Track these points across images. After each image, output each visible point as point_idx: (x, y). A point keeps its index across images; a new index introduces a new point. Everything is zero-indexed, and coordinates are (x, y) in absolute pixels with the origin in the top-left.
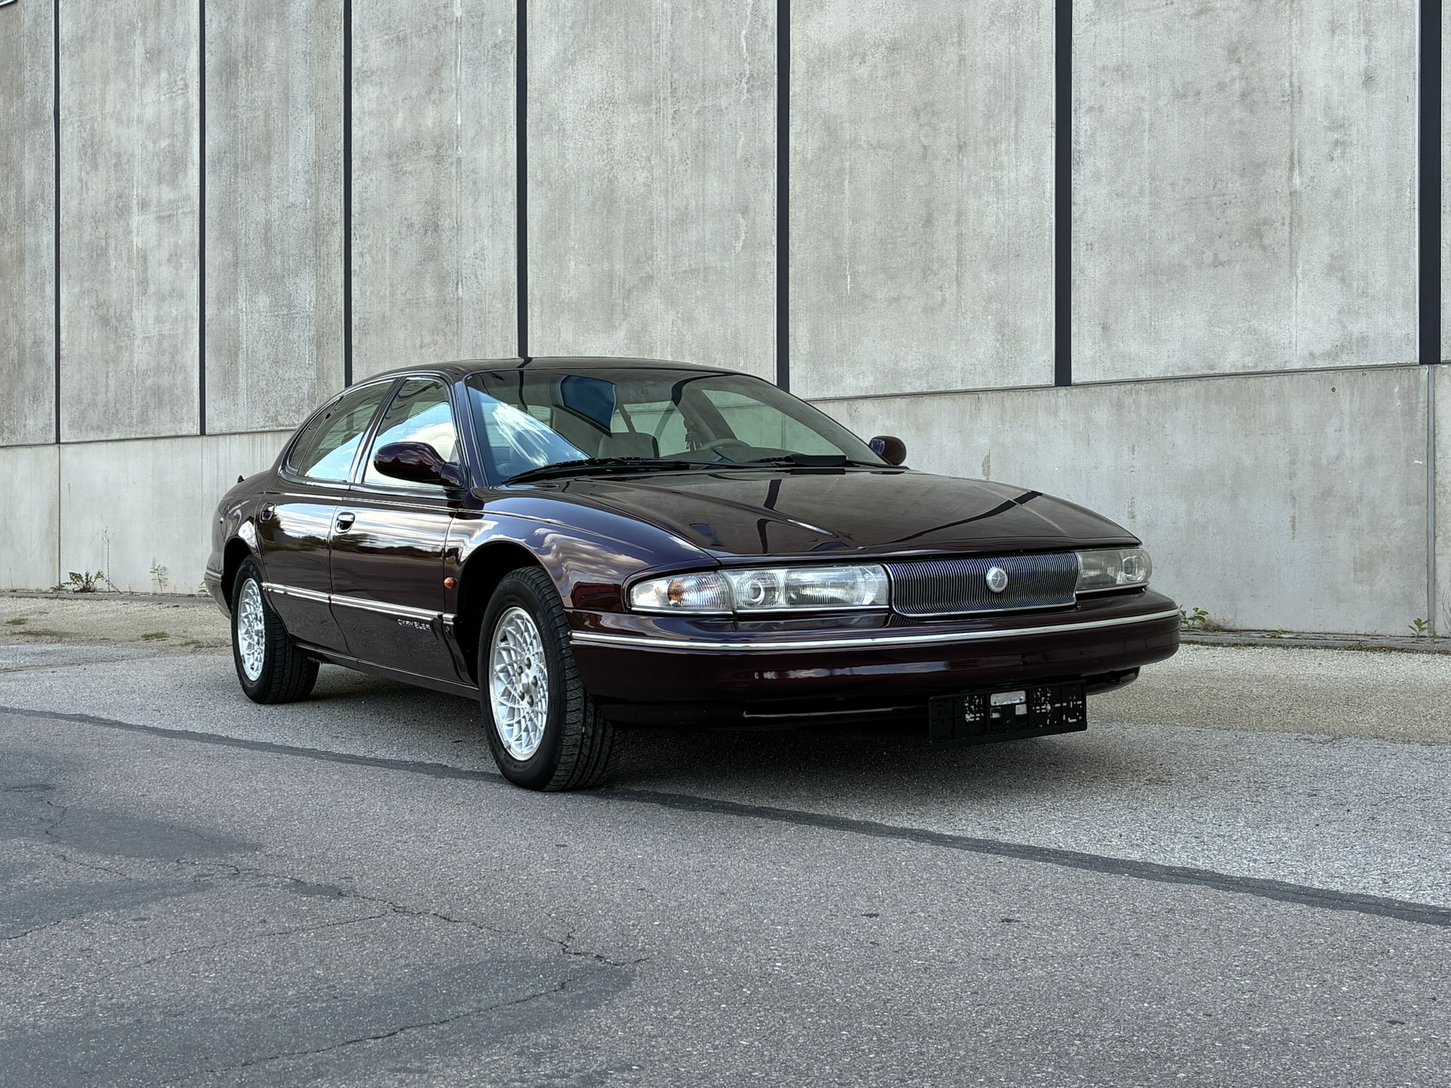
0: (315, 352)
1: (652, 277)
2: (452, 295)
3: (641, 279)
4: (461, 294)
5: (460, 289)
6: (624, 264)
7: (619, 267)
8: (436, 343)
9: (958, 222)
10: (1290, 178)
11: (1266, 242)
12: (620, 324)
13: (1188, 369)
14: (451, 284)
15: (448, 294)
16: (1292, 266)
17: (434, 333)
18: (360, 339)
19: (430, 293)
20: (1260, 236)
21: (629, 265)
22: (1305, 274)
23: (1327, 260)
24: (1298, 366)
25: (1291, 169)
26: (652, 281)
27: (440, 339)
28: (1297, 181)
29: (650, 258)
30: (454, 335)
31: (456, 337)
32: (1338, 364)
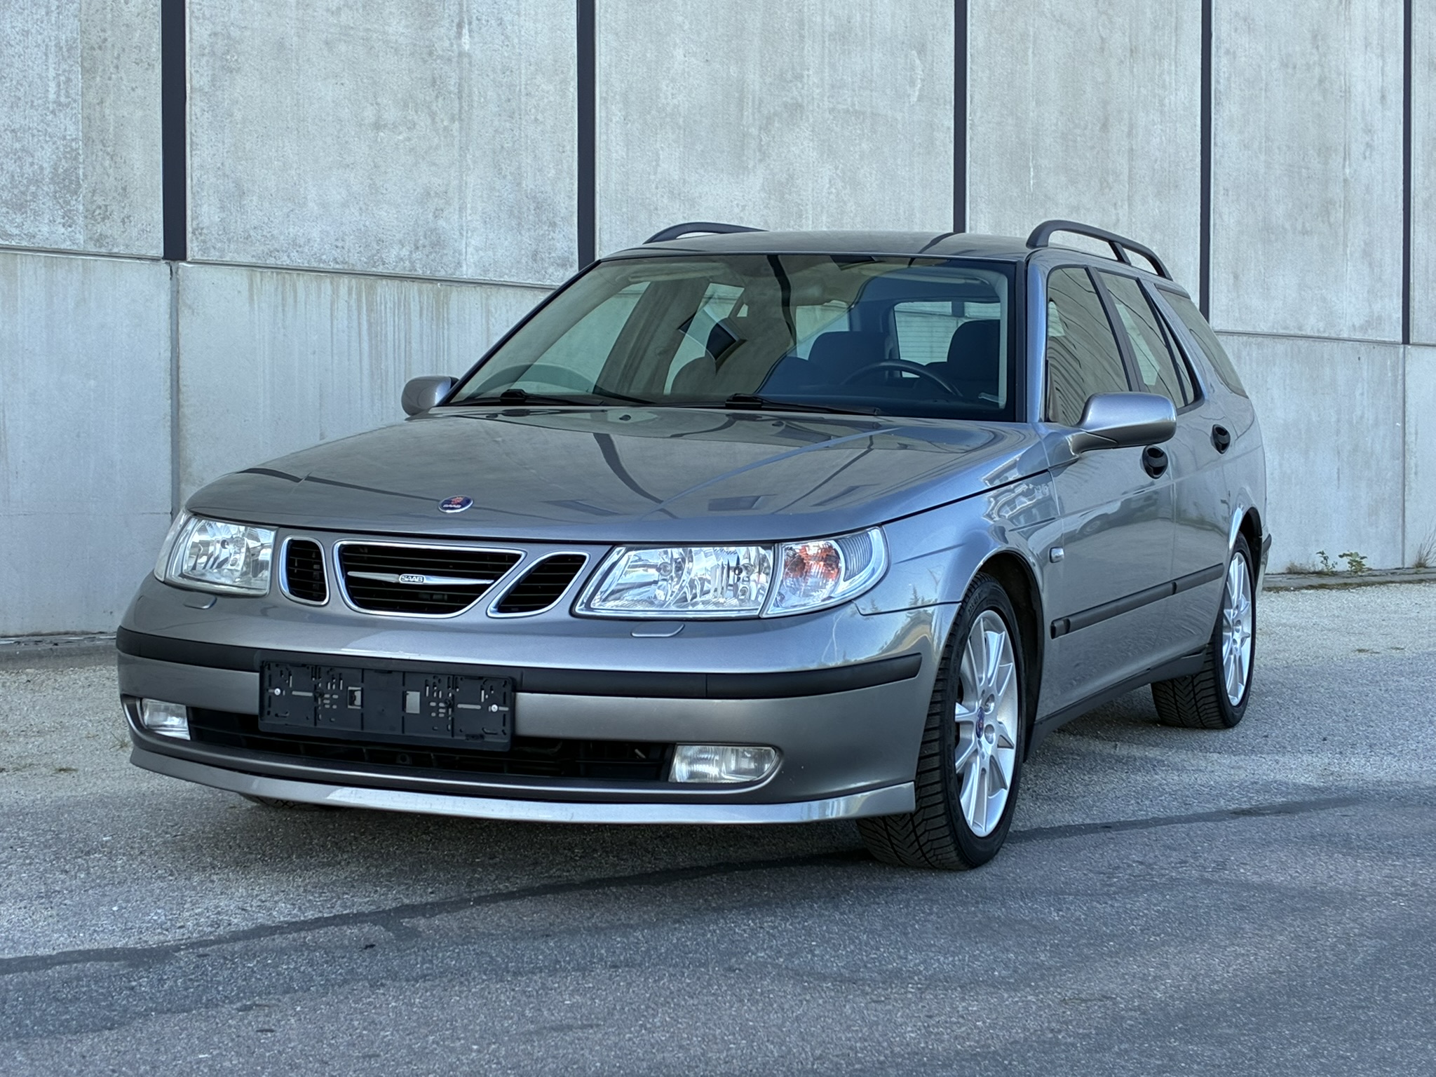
0: (78, 80)
1: (801, 106)
2: (447, 44)
3: (785, 105)
4: (467, 47)
5: (466, 39)
6: (761, 77)
7: (754, 79)
8: (413, 126)
9: (1130, 134)
10: (1344, 167)
11: (1332, 220)
12: (754, 166)
13: (1286, 328)
14: (446, 23)
15: (441, 39)
16: (1345, 246)
17: (406, 105)
18: (214, 79)
19: (398, 27)
20: (1328, 213)
21: (768, 80)
22: (1351, 255)
23: (1363, 246)
24: (1345, 335)
25: (1345, 159)
26: (801, 112)
27: (423, 121)
28: (1347, 171)
29: (799, 77)
30: (452, 120)
31: (457, 124)
32: (1366, 337)
